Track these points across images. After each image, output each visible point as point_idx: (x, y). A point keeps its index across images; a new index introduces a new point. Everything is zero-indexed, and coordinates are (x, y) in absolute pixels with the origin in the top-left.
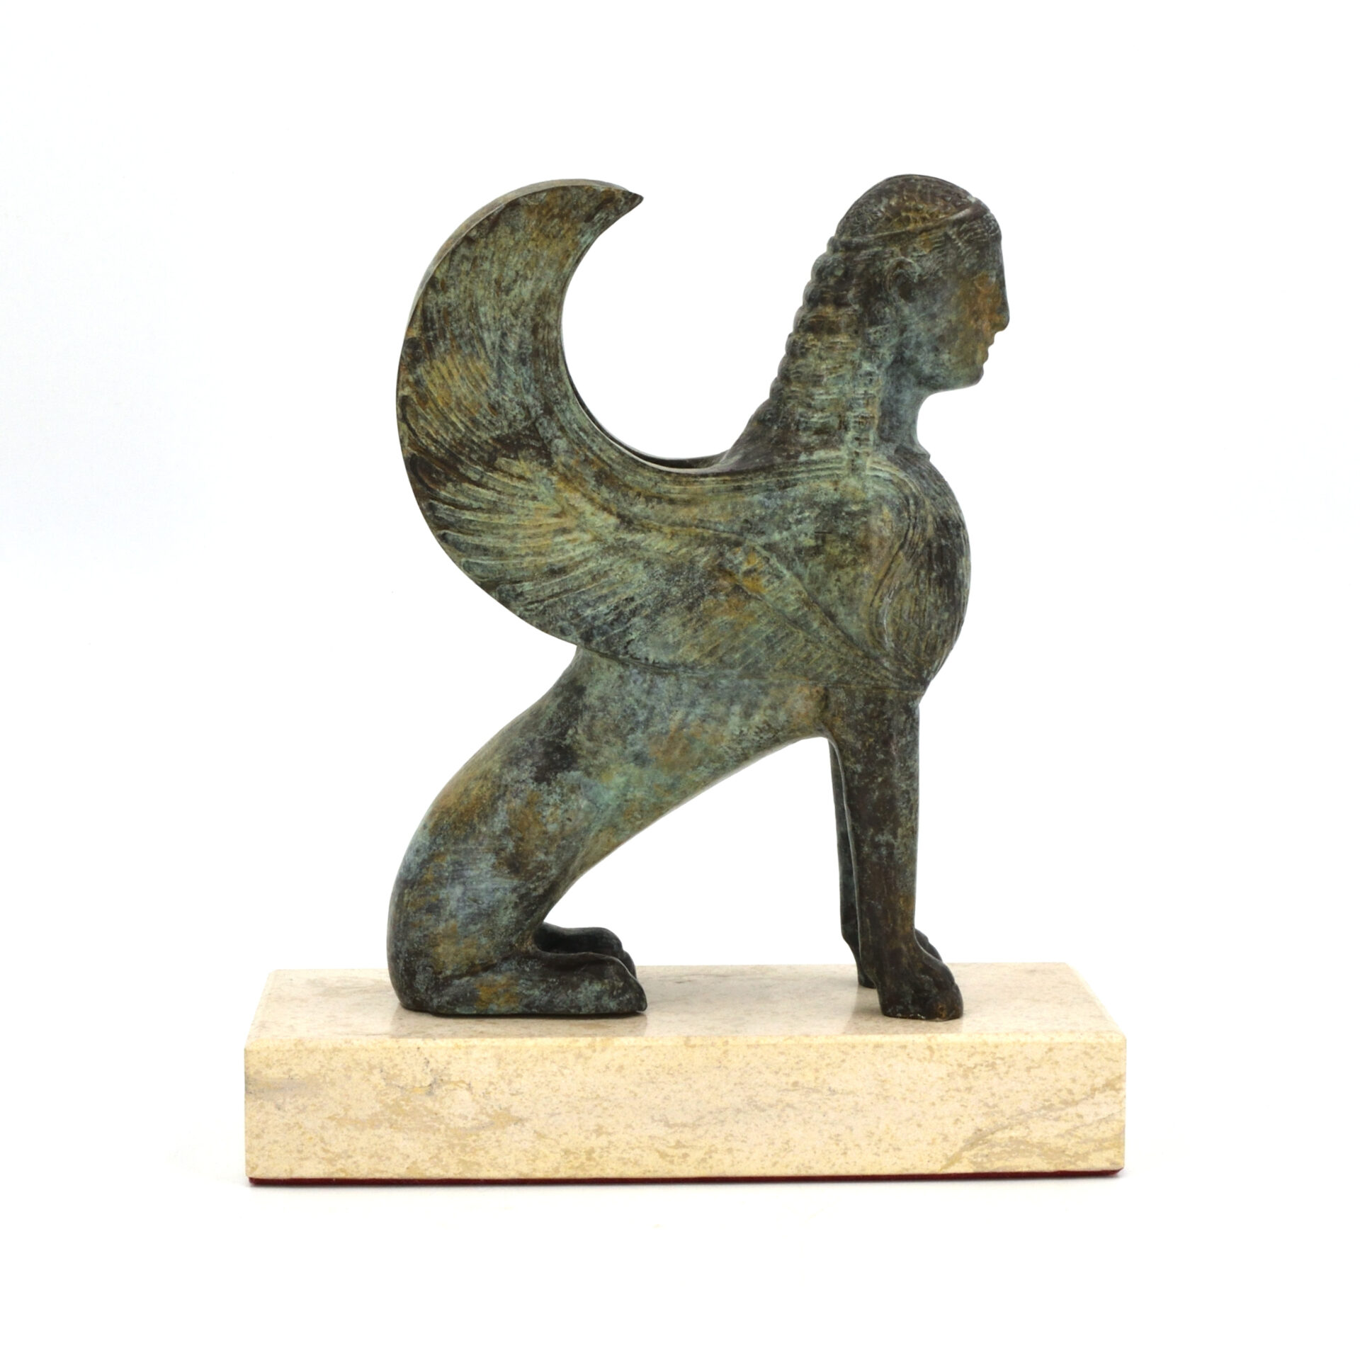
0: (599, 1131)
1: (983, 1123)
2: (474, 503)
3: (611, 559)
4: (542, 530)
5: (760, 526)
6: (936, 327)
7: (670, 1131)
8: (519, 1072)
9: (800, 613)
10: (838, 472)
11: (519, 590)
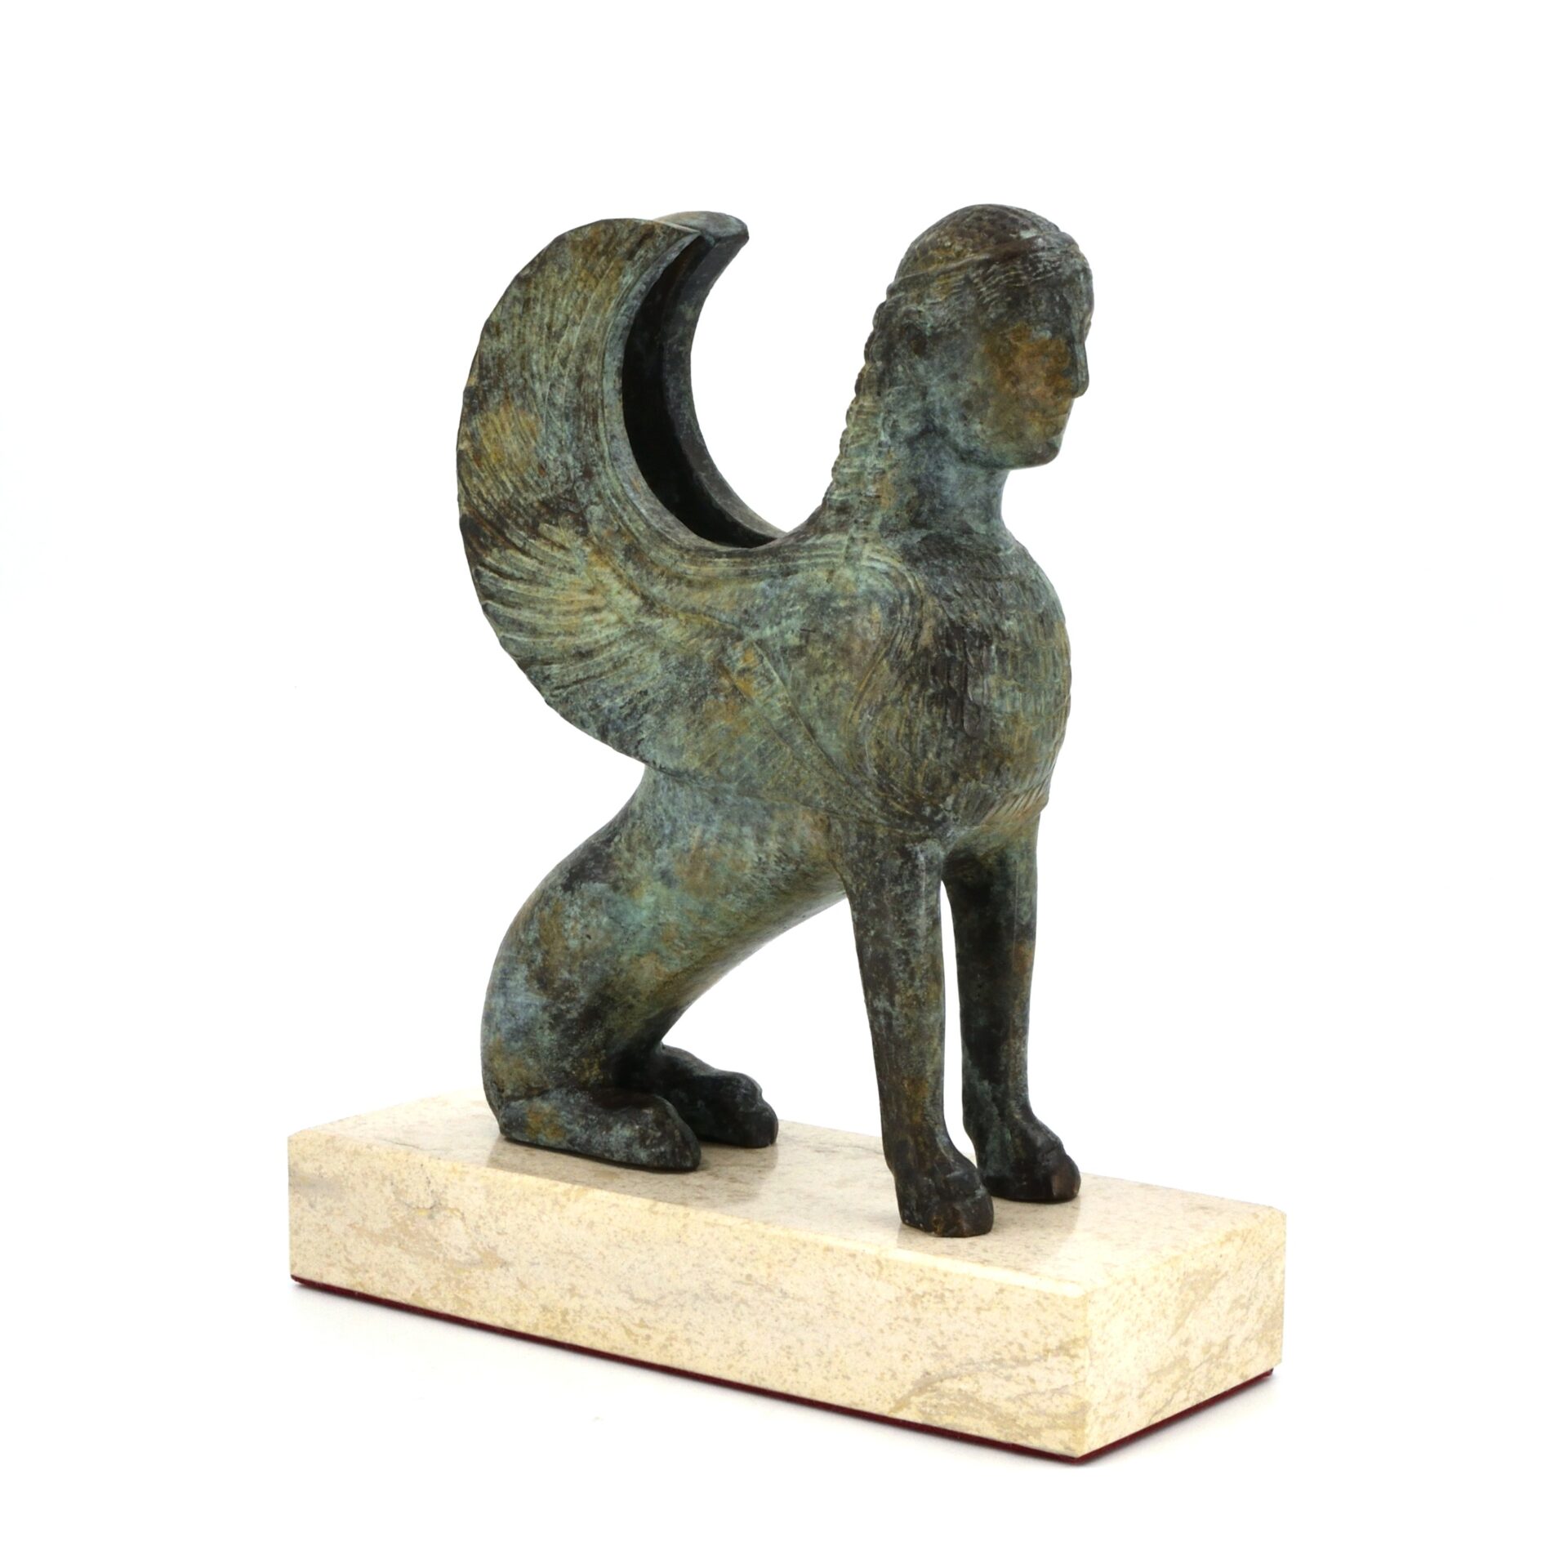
0: (572, 1291)
1: (933, 1366)
2: (515, 572)
3: (632, 645)
4: (574, 607)
5: (756, 618)
6: (960, 390)
7: (635, 1306)
8: (505, 1210)
9: (785, 724)
10: (835, 560)
11: (547, 673)
